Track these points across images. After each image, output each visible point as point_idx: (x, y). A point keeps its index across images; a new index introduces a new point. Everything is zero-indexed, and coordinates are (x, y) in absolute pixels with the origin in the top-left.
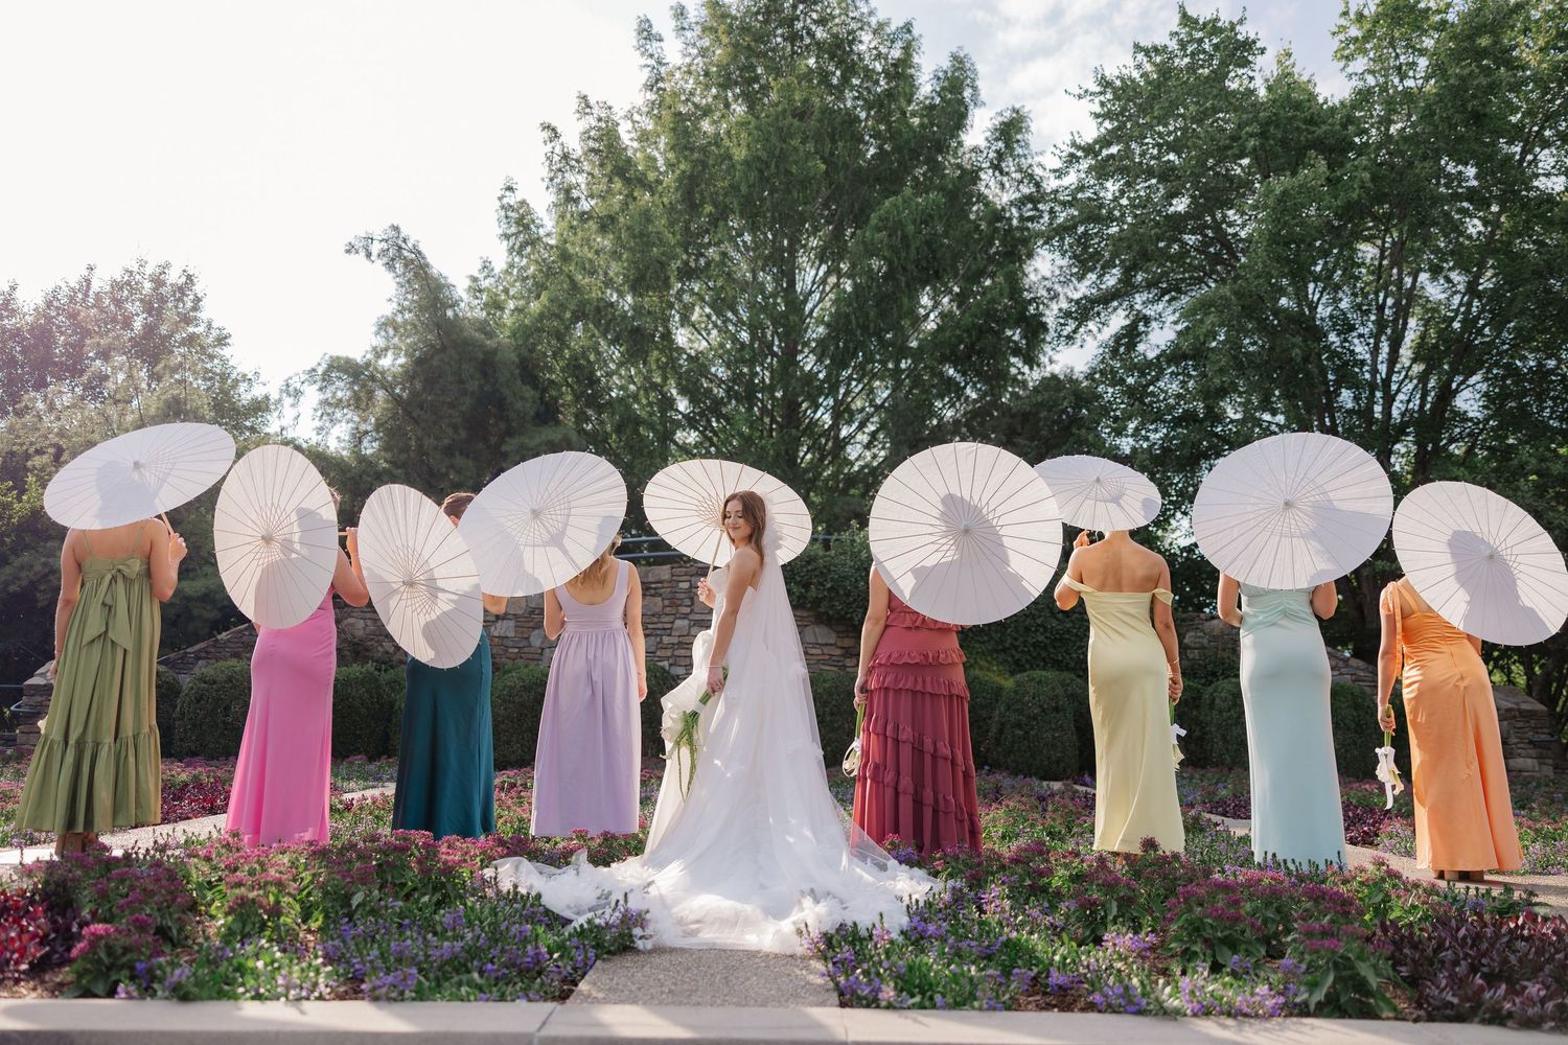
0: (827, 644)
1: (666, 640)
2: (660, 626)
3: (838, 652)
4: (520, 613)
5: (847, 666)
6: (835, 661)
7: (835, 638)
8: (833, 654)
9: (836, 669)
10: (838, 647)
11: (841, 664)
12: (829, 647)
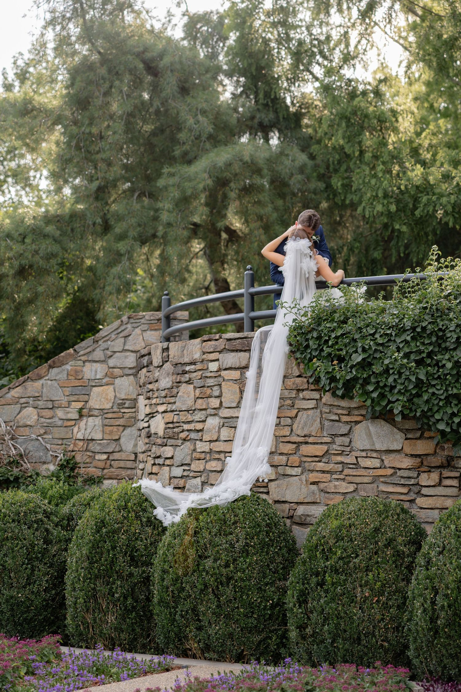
0: (389, 452)
1: (201, 446)
2: (191, 426)
3: (407, 463)
4: (108, 406)
5: (422, 486)
6: (402, 477)
7: (402, 440)
8: (399, 467)
9: (405, 490)
10: (406, 455)
11: (412, 482)
12: (393, 455)
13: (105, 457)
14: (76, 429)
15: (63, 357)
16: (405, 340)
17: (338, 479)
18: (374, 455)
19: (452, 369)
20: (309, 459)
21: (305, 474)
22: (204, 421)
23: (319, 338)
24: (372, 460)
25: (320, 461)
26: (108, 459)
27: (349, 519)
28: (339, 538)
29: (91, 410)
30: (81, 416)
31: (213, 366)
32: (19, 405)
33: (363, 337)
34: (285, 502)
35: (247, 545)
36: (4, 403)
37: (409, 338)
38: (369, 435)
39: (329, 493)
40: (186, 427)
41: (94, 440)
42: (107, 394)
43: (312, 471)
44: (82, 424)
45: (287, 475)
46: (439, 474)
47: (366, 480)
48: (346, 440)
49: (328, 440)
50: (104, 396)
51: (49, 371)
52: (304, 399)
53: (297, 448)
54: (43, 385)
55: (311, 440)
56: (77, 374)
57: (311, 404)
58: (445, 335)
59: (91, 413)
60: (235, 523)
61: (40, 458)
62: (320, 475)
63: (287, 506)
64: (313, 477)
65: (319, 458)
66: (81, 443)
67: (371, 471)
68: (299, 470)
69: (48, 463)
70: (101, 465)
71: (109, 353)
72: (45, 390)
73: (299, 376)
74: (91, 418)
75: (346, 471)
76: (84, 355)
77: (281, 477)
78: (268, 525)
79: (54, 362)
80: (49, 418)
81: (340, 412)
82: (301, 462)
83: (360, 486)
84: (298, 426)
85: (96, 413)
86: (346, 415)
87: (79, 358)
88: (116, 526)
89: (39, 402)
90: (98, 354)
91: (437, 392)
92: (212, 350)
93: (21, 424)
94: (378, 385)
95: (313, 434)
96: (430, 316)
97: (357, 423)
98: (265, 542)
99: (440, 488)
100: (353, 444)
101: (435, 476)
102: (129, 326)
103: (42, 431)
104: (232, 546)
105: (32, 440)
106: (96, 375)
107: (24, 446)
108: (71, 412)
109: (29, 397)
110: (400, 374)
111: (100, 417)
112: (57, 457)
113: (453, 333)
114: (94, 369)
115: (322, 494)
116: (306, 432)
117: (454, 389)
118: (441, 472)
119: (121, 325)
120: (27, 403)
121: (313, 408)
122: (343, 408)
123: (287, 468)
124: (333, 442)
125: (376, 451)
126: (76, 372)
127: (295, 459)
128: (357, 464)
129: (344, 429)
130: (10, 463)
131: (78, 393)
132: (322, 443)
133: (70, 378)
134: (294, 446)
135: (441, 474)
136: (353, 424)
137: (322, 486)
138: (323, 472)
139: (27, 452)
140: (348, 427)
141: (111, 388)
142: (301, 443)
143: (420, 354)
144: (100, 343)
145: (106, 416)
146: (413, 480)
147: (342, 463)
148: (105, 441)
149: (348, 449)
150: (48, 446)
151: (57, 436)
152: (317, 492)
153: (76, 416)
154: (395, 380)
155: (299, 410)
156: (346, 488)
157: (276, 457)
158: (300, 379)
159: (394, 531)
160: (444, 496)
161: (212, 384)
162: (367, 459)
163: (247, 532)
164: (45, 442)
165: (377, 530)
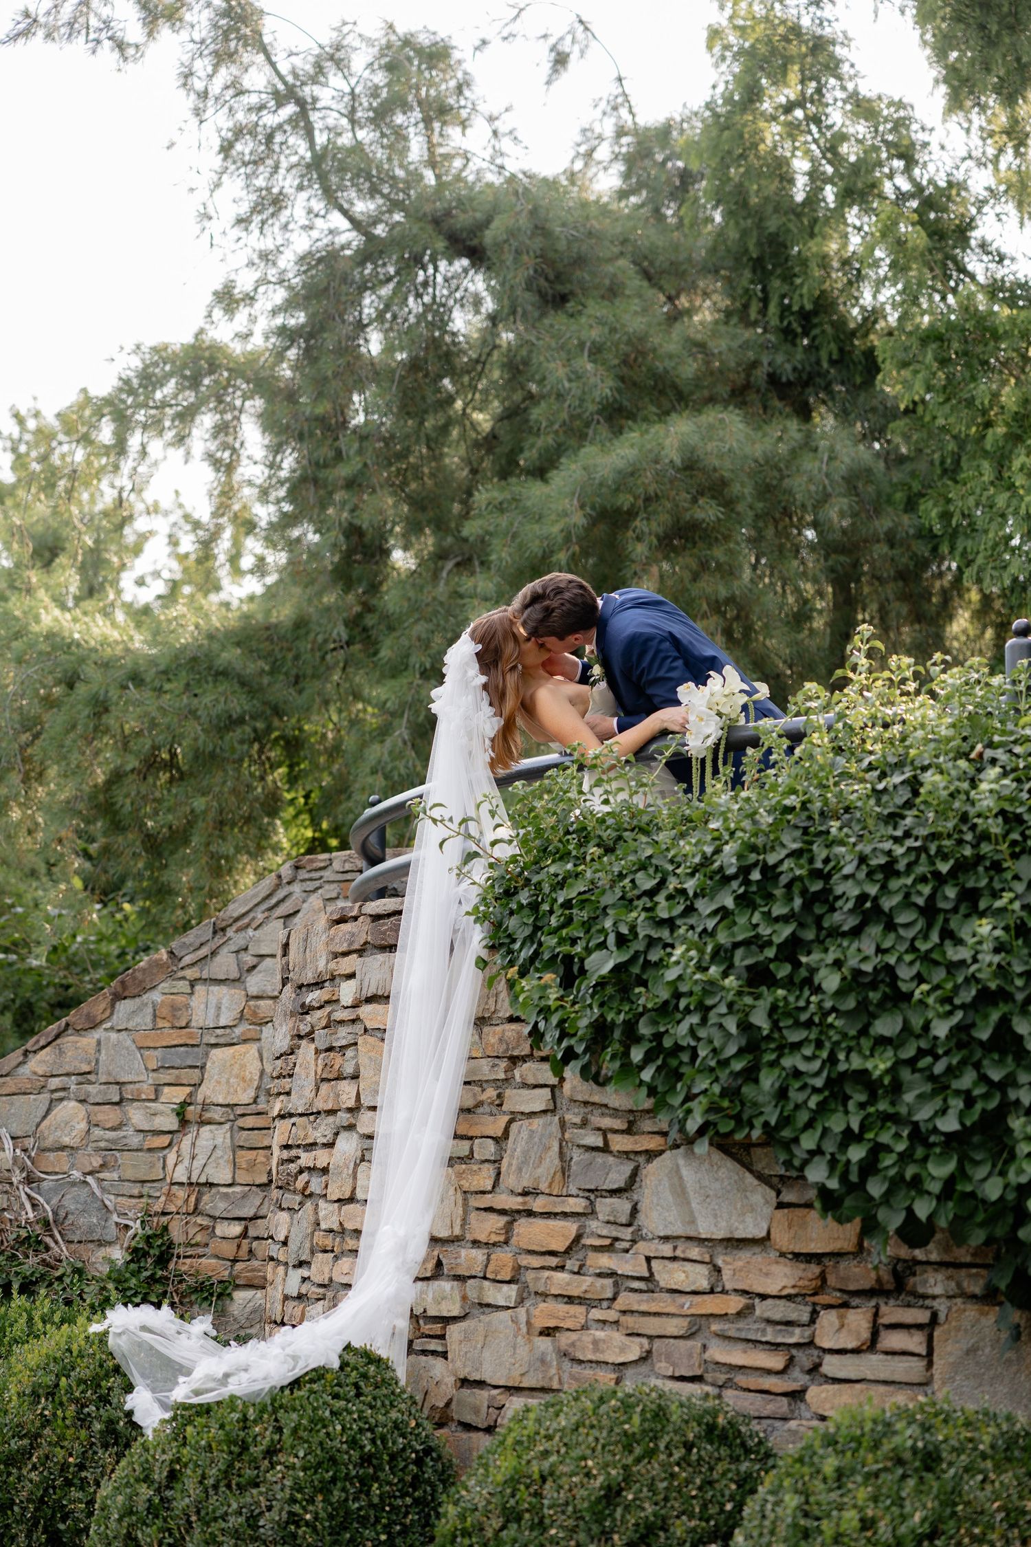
1: (325, 1214)
2: (311, 1159)
3: (781, 1277)
4: (246, 1097)
5: (825, 1351)
6: (769, 1321)
7: (768, 1210)
8: (761, 1290)
9: (776, 1361)
10: (782, 1255)
11: (796, 1336)
12: (745, 1255)
13: (236, 1229)
14: (171, 1158)
15: (144, 970)
16: (723, 908)
17: (604, 1322)
18: (695, 1252)
19: (840, 993)
20: (536, 1261)
21: (528, 1303)
22: (331, 1145)
23: (534, 906)
24: (688, 1266)
25: (561, 1268)
26: (244, 1235)
27: (546, 1454)
28: (512, 1516)
29: (205, 1106)
30: (184, 1122)
31: (347, 993)
32: (45, 1097)
33: (627, 902)
34: (481, 1384)
35: (294, 1519)
36: (13, 1090)
37: (729, 902)
38: (680, 1191)
39: (580, 1362)
40: (306, 1159)
41: (211, 1185)
42: (243, 1067)
43: (544, 1296)
44: (186, 1142)
45: (488, 1305)
46: (870, 1315)
47: (674, 1326)
48: (622, 1206)
49: (577, 1204)
50: (235, 1071)
51: (113, 1006)
52: (525, 1085)
53: (509, 1228)
54: (99, 1043)
55: (538, 1204)
56: (175, 1016)
57: (538, 1100)
58: (830, 891)
59: (207, 1115)
60: (271, 1452)
61: (91, 1230)
62: (562, 1308)
63: (483, 1395)
64: (546, 1314)
65: (561, 1257)
66: (181, 1193)
67: (687, 1301)
68: (511, 1291)
69: (110, 1243)
70: (229, 1249)
71: (248, 959)
72: (103, 1057)
73: (512, 1019)
74: (208, 1127)
75: (625, 1300)
76: (193, 965)
77: (475, 1311)
78: (366, 1459)
79: (123, 983)
80: (113, 1129)
81: (607, 1122)
82: (518, 1269)
83: (657, 1344)
84: (510, 1165)
85: (216, 1114)
86: (622, 1132)
87: (180, 974)
88: (15, 1444)
89: (90, 1088)
90: (225, 964)
91: (803, 1067)
92: (344, 948)
93: (48, 1143)
94: (660, 1044)
95: (543, 1187)
96: (798, 833)
97: (651, 1155)
98: (348, 1513)
99: (874, 1359)
100: (641, 1219)
101: (858, 1321)
102: (297, 888)
103: (96, 1162)
104: (253, 1521)
105: (73, 1184)
106: (218, 1016)
107: (54, 1201)
108: (162, 1113)
109: (68, 1075)
110: (705, 1010)
111: (227, 1126)
112: (127, 1227)
113: (850, 882)
114: (213, 1000)
115: (567, 1364)
116: (526, 1183)
117: (854, 1055)
118: (877, 1307)
119: (278, 886)
120: (64, 1089)
121: (544, 1112)
122: (616, 1112)
123: (486, 1283)
124: (591, 1213)
125: (701, 1241)
126: (174, 1008)
127: (503, 1259)
128: (650, 1279)
129: (618, 1175)
130: (22, 1242)
131: (177, 1063)
132: (565, 1215)
133: (161, 1024)
134: (503, 1220)
135: (876, 1315)
136: (641, 1159)
137: (564, 1339)
138: (570, 1300)
139: (62, 1214)
140: (627, 1168)
141: (252, 1049)
142: (518, 1212)
143: (762, 948)
144: (230, 932)
145: (241, 1122)
146: (797, 1331)
147: (612, 1274)
148: (237, 1189)
149: (627, 1233)
150: (110, 1201)
151: (129, 1174)
152: (552, 1358)
153: (171, 1123)
154: (692, 1031)
155: (514, 1117)
156: (623, 1350)
157: (463, 1252)
158: (514, 1026)
159: (666, 1499)
160: (885, 1383)
161: (344, 1042)
162: (676, 1265)
163: (296, 1478)
164: (103, 1190)
165: (612, 1494)
